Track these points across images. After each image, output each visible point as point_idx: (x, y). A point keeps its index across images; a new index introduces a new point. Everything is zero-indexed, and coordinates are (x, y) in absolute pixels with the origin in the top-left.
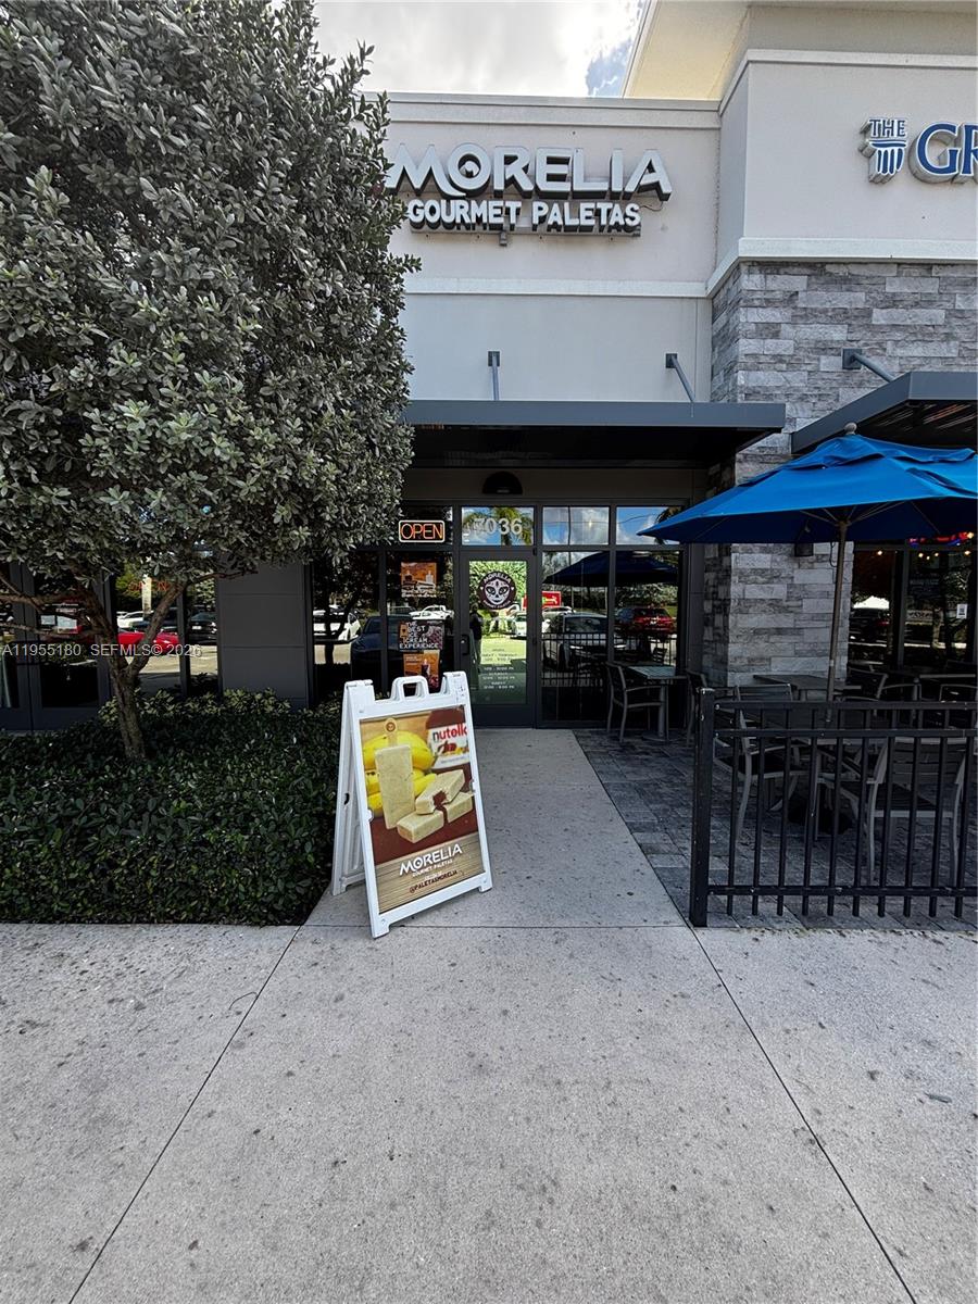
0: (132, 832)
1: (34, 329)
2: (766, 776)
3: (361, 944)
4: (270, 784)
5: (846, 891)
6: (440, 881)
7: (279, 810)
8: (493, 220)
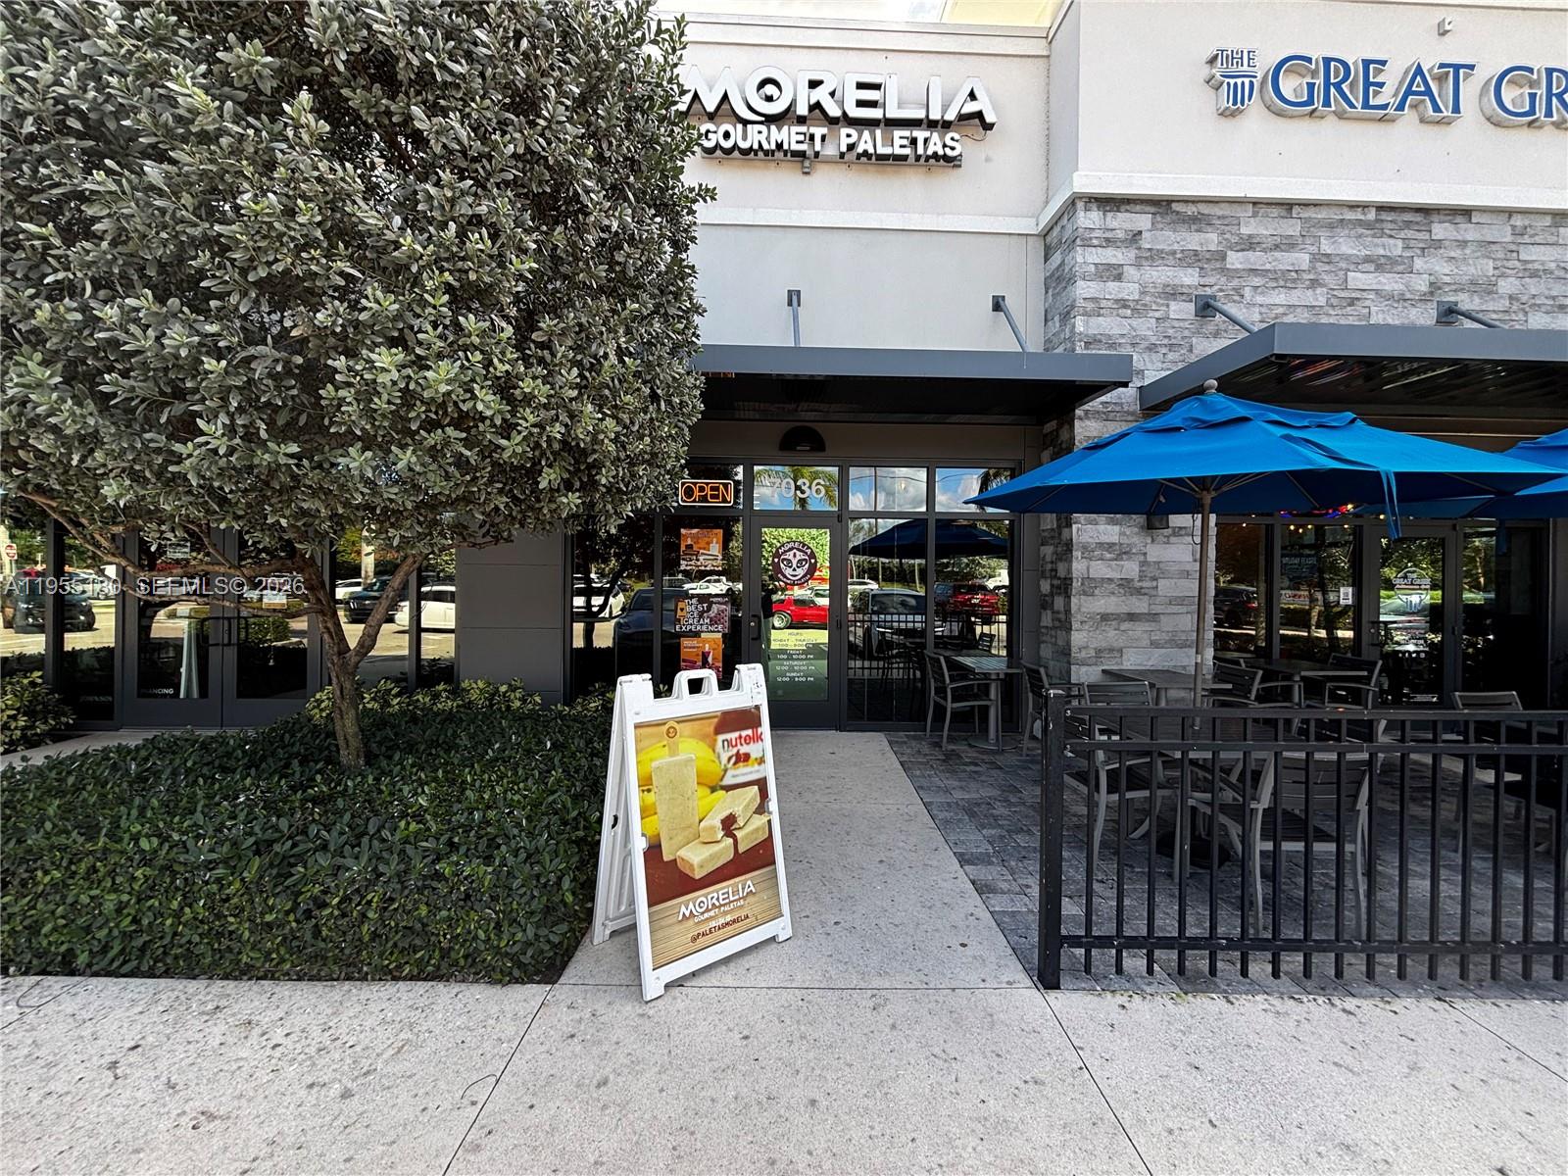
0: (349, 862)
1: (279, 267)
2: (1129, 795)
3: (630, 1009)
4: (519, 802)
5: (1232, 944)
6: (729, 928)
7: (531, 834)
8: (795, 147)
